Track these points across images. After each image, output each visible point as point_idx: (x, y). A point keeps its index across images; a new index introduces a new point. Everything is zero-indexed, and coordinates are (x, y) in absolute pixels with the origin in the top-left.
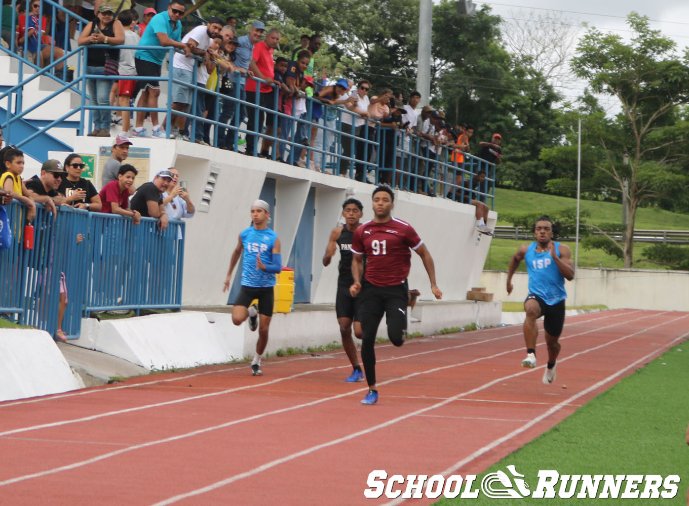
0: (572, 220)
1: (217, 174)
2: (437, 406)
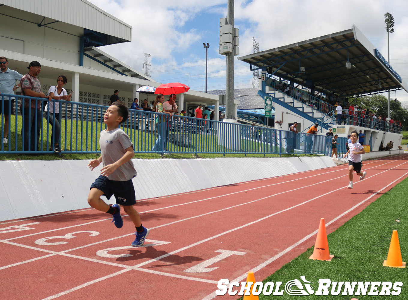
2: (397, 167)
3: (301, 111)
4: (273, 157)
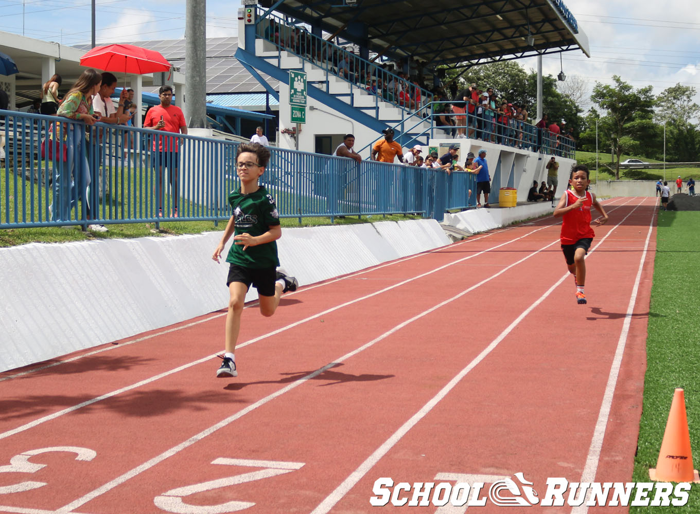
0: (594, 161)
2: (600, 243)
3: (347, 104)
4: (319, 225)
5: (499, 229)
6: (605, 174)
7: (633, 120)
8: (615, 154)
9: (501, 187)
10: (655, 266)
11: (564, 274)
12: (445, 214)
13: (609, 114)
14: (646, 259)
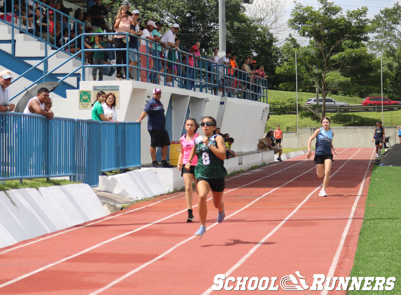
0: (293, 104)
1: (150, 97)
2: (295, 211)
5: (169, 194)
6: (308, 120)
7: (343, 50)
8: (320, 93)
9: (173, 141)
10: (360, 240)
11: (246, 254)
12: (100, 177)
13: (311, 42)
14: (349, 231)
